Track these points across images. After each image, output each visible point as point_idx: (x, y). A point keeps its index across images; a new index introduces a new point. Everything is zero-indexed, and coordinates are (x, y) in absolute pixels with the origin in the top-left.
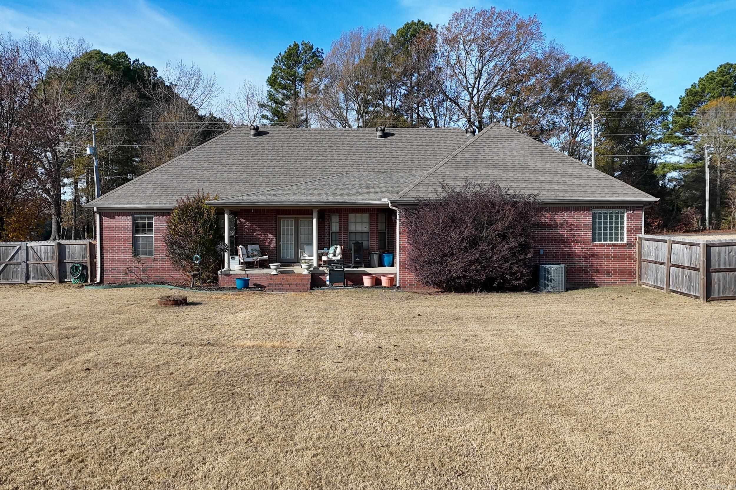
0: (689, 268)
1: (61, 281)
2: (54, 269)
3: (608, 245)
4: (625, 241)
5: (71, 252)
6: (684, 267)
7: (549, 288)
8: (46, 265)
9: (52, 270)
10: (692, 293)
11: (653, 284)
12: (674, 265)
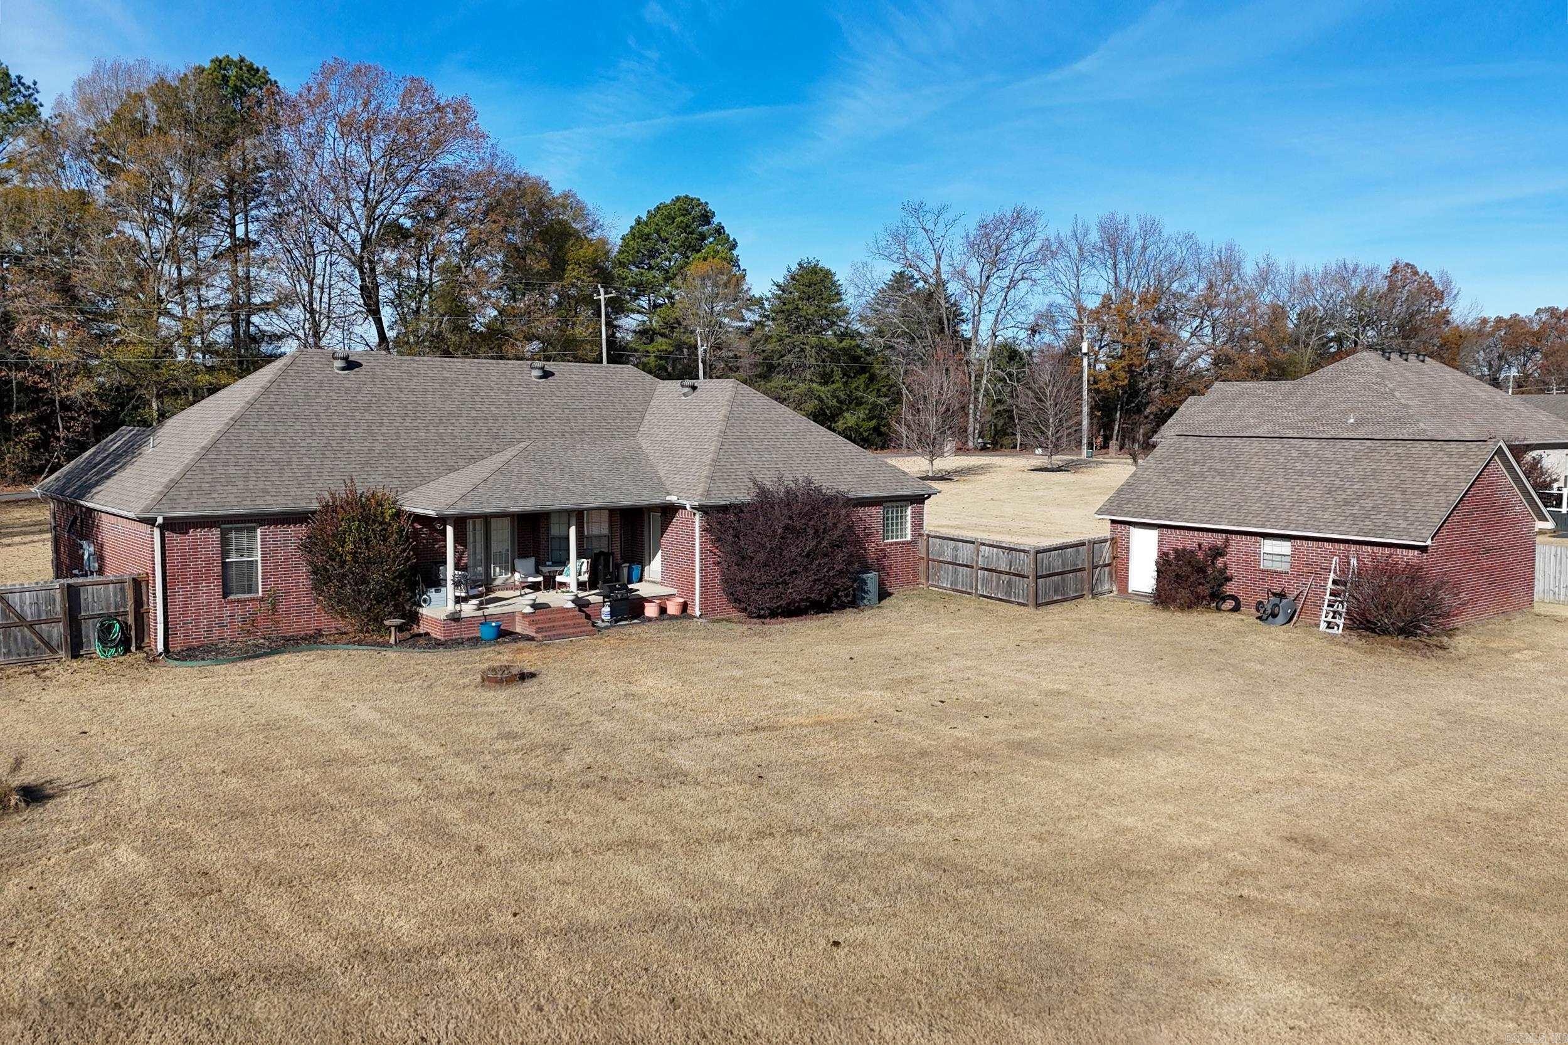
0: (1009, 573)
1: (75, 654)
2: (57, 632)
3: (896, 543)
4: (909, 538)
5: (90, 600)
6: (1001, 572)
7: (865, 601)
8: (37, 627)
9: (50, 636)
10: (1013, 599)
11: (949, 586)
12: (982, 569)
